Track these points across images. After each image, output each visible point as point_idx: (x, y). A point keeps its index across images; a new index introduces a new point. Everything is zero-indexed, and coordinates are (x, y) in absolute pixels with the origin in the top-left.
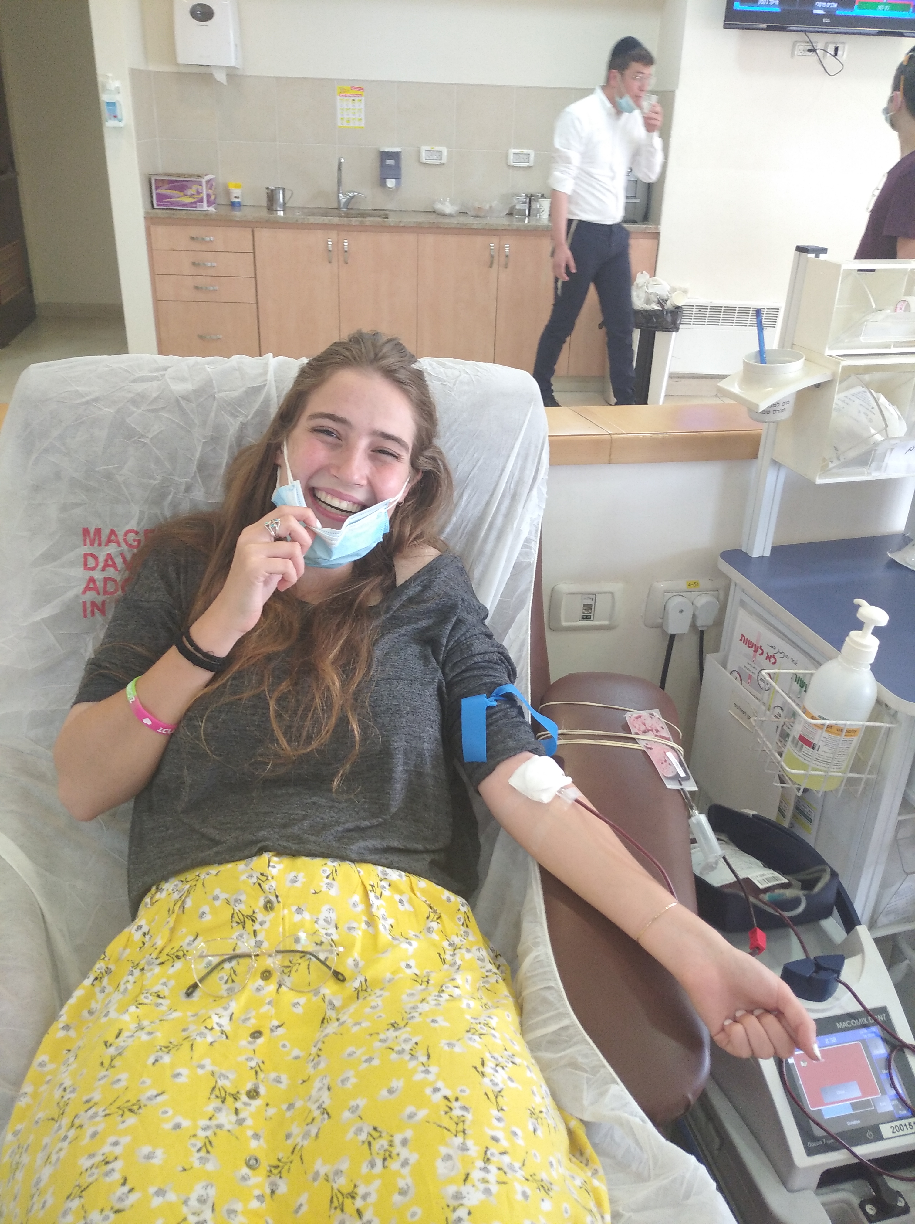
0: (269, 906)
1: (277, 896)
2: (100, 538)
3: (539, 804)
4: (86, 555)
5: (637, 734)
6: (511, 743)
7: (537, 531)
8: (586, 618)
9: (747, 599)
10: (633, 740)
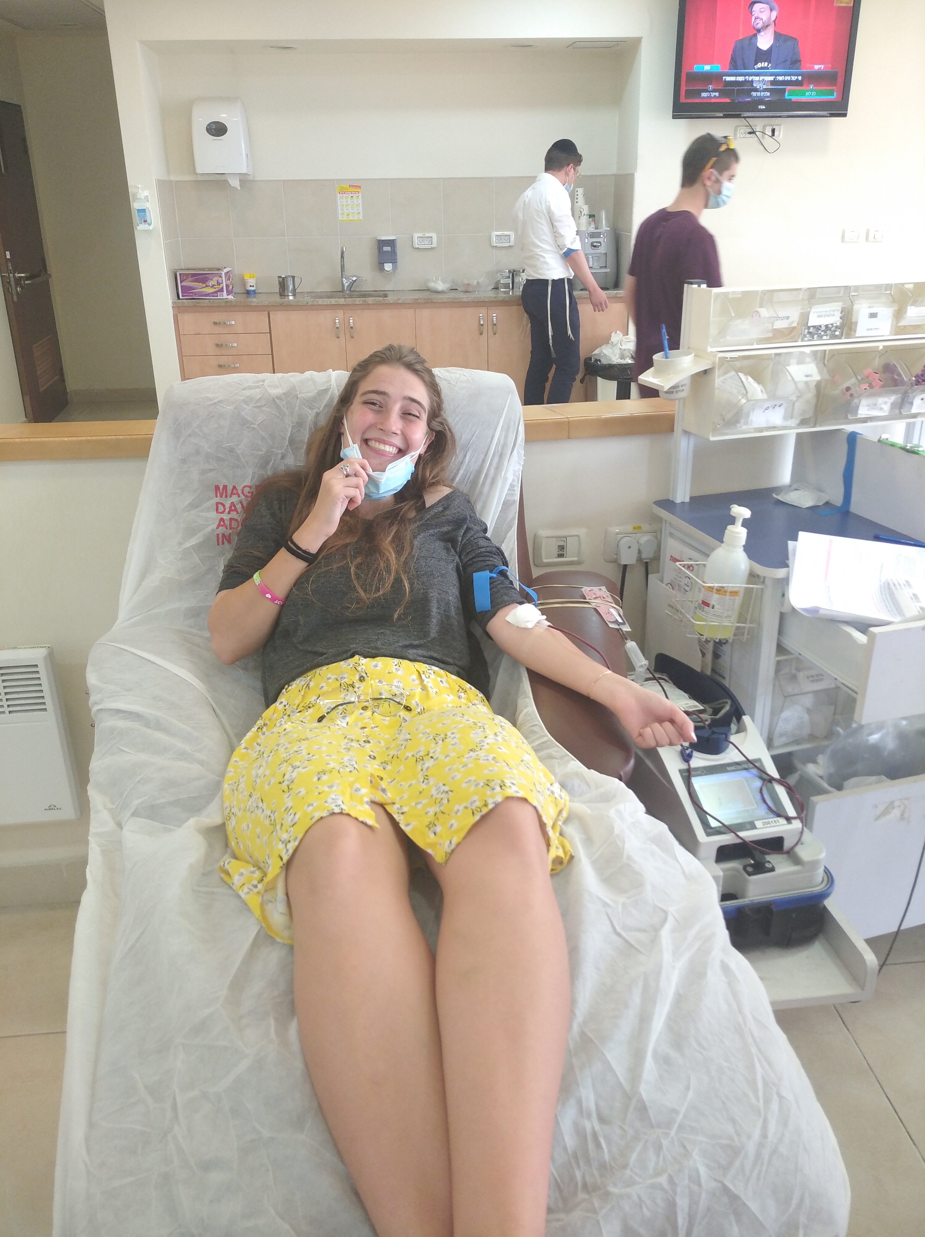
0: (362, 679)
1: (366, 674)
2: (226, 492)
3: (526, 629)
4: (217, 504)
5: (590, 599)
6: (506, 598)
7: (518, 480)
8: (561, 556)
9: (673, 531)
10: (588, 602)
